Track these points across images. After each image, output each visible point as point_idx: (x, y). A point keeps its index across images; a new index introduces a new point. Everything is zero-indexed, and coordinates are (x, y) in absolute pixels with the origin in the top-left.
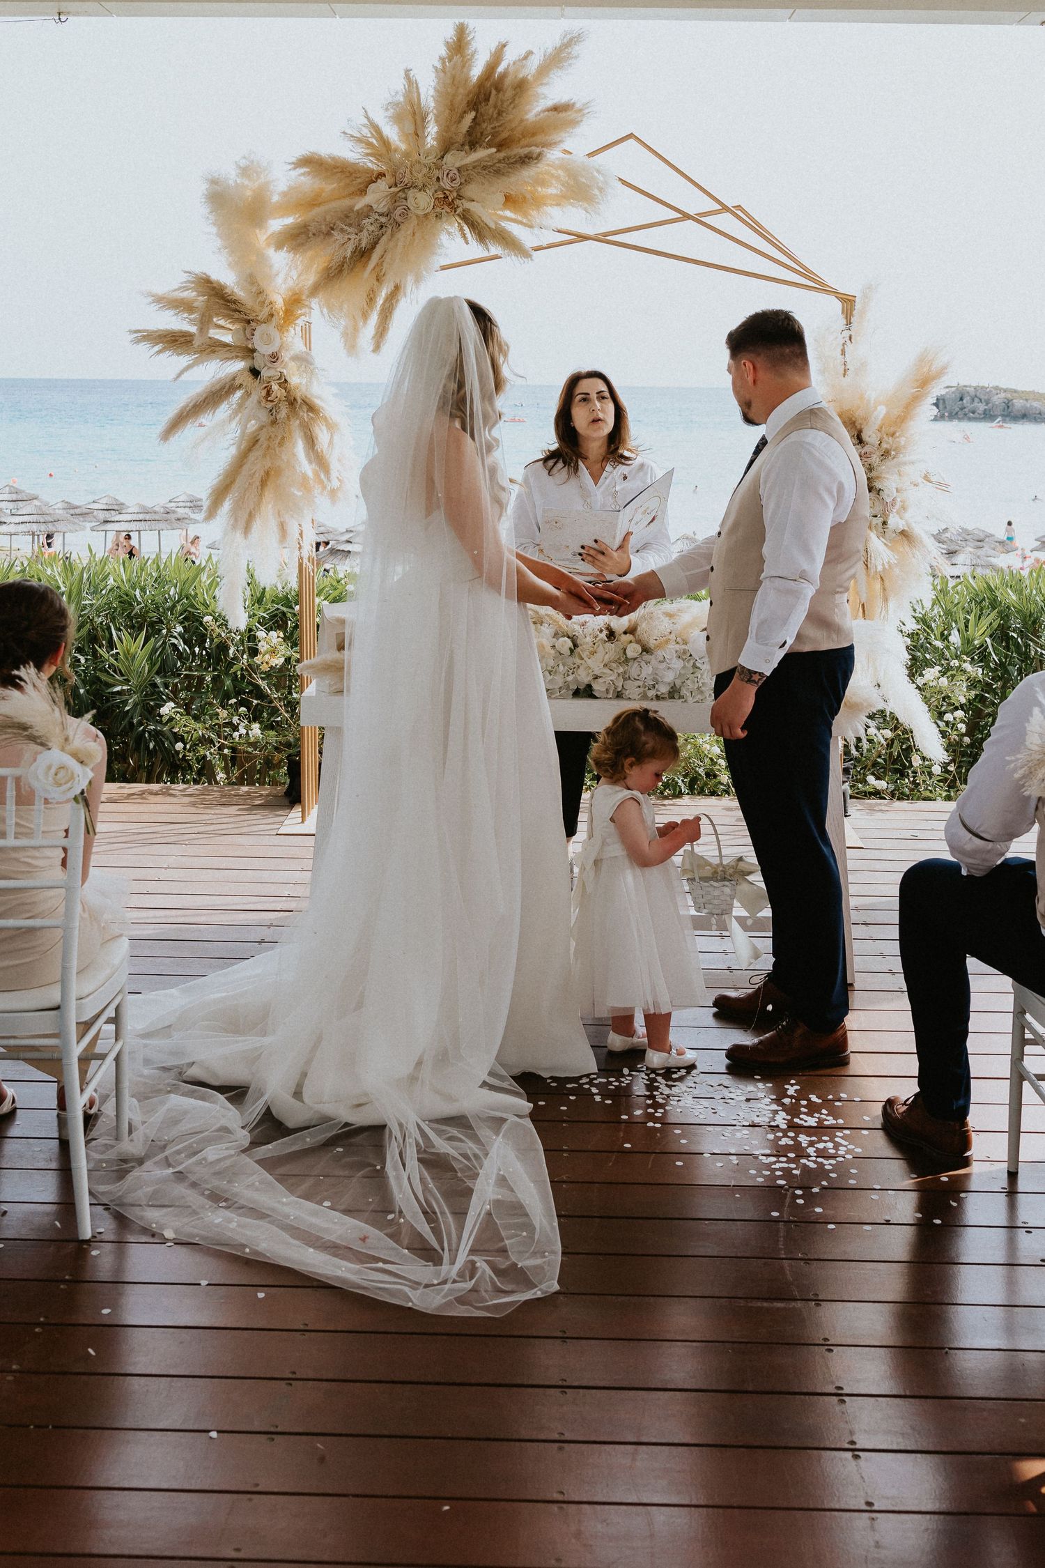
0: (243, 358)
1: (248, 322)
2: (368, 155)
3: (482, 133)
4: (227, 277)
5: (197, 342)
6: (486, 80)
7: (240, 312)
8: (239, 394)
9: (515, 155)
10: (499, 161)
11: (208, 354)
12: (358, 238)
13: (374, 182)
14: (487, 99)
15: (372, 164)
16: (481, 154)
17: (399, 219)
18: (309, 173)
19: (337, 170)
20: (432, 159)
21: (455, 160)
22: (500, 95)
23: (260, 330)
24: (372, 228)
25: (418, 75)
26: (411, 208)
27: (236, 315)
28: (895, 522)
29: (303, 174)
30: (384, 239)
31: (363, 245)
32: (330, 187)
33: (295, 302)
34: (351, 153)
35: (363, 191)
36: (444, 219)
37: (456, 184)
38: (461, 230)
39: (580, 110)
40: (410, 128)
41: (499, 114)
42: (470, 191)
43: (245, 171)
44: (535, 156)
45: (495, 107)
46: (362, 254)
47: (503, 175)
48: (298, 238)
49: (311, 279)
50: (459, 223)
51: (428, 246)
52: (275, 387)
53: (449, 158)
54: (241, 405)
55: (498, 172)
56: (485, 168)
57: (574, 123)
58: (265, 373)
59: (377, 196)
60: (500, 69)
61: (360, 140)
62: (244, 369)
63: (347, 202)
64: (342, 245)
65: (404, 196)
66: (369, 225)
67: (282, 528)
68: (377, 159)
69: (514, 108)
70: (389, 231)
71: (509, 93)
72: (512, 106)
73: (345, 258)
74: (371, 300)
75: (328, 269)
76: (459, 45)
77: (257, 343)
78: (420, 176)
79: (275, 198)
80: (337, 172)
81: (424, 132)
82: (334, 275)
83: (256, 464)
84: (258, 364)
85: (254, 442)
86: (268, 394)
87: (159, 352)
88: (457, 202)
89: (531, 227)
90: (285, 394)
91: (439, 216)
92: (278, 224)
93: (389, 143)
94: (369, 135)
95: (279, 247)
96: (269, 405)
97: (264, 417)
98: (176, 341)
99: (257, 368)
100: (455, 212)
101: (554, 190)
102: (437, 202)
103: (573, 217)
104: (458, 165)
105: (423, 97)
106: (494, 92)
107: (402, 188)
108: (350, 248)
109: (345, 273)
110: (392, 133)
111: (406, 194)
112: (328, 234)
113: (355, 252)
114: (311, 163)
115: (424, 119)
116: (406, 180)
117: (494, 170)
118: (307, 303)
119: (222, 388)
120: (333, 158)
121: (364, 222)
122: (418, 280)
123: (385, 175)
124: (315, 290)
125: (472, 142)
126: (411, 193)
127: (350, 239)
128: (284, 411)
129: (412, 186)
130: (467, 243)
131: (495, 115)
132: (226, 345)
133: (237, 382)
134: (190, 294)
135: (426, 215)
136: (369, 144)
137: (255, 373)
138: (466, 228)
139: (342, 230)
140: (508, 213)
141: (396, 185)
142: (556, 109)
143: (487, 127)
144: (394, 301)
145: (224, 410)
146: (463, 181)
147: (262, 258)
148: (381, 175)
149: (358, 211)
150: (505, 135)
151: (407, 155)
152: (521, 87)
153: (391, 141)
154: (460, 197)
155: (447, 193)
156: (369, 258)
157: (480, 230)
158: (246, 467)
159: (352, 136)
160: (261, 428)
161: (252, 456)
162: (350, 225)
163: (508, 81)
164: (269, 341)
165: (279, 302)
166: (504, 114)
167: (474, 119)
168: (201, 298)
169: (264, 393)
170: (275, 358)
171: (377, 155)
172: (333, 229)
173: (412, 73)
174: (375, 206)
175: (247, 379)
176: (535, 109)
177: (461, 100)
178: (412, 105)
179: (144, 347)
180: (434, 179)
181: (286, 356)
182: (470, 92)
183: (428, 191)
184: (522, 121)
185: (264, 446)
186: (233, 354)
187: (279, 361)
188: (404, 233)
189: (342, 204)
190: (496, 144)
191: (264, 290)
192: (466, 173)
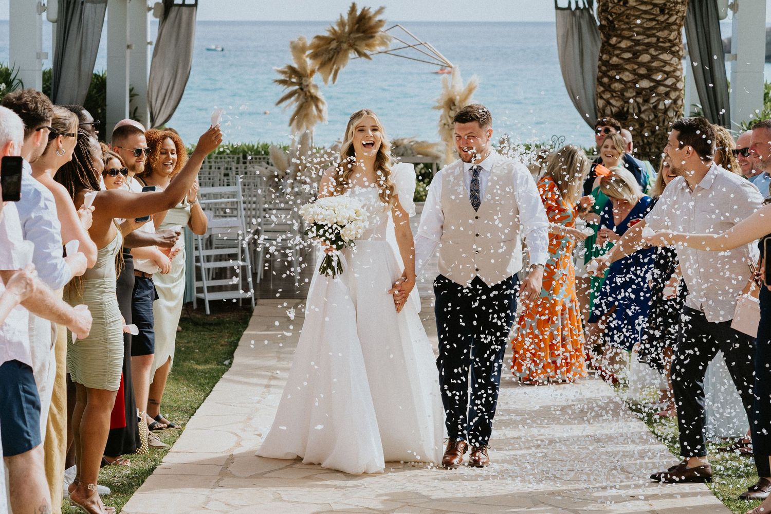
0: (299, 86)
1: (301, 77)
2: (331, 34)
4: (295, 66)
5: (289, 82)
6: (361, 15)
7: (299, 74)
8: (296, 95)
9: (368, 35)
10: (364, 37)
11: (290, 85)
12: (329, 55)
13: (332, 41)
14: (361, 20)
15: (332, 36)
16: (360, 35)
17: (339, 51)
18: (317, 40)
19: (324, 39)
20: (347, 35)
22: (365, 19)
23: (304, 79)
25: (343, 15)
26: (342, 48)
30: (335, 55)
31: (330, 57)
32: (322, 43)
33: (313, 72)
34: (327, 34)
35: (330, 44)
36: (350, 50)
37: (353, 42)
38: (355, 53)
40: (341, 27)
42: (356, 43)
43: (300, 39)
45: (363, 23)
46: (330, 60)
48: (314, 56)
49: (317, 66)
51: (346, 57)
52: (308, 94)
53: (352, 35)
54: (298, 98)
55: (364, 40)
57: (381, 26)
58: (305, 89)
59: (334, 45)
60: (365, 13)
61: (330, 31)
62: (299, 88)
64: (325, 57)
66: (332, 52)
69: (368, 22)
70: (337, 54)
73: (326, 61)
74: (332, 70)
75: (321, 64)
76: (353, 8)
77: (303, 82)
78: (344, 39)
79: (308, 46)
81: (345, 28)
82: (323, 65)
83: (303, 113)
84: (303, 87)
85: (301, 107)
87: (279, 85)
88: (354, 46)
89: (372, 52)
91: (348, 49)
92: (308, 52)
93: (336, 31)
94: (331, 29)
95: (310, 58)
96: (305, 98)
97: (304, 100)
98: (283, 82)
100: (353, 48)
101: (378, 43)
102: (349, 46)
103: (382, 48)
104: (353, 37)
105: (345, 20)
106: (363, 19)
107: (340, 42)
108: (327, 58)
109: (325, 65)
110: (336, 28)
111: (341, 44)
112: (322, 55)
114: (318, 37)
115: (345, 25)
117: (362, 39)
118: (316, 72)
119: (293, 93)
120: (323, 36)
122: (344, 66)
124: (317, 69)
125: (358, 31)
127: (327, 56)
128: (310, 99)
129: (342, 42)
130: (356, 57)
131: (363, 25)
132: (295, 82)
133: (297, 91)
134: (286, 70)
137: (302, 89)
139: (325, 54)
140: (366, 49)
141: (338, 42)
142: (378, 22)
143: (361, 28)
144: (338, 70)
145: (293, 99)
146: (355, 41)
147: (305, 61)
148: (334, 39)
149: (329, 49)
150: (366, 30)
151: (341, 34)
152: (370, 18)
155: (351, 44)
157: (360, 54)
158: (300, 113)
159: (327, 30)
160: (303, 103)
161: (300, 110)
162: (327, 52)
163: (367, 16)
164: (305, 80)
165: (309, 72)
166: (365, 24)
167: (358, 26)
168: (289, 71)
169: (304, 94)
170: (307, 86)
171: (333, 34)
172: (323, 53)
173: (341, 14)
174: (333, 48)
175: (300, 91)
176: (373, 22)
177: (355, 22)
178: (342, 22)
180: (348, 40)
181: (311, 85)
182: (357, 19)
183: (346, 43)
184: (370, 25)
185: (304, 108)
186: (296, 84)
187: (309, 86)
188: (340, 55)
189: (325, 47)
190: (364, 32)
191: (304, 69)
192: (356, 39)
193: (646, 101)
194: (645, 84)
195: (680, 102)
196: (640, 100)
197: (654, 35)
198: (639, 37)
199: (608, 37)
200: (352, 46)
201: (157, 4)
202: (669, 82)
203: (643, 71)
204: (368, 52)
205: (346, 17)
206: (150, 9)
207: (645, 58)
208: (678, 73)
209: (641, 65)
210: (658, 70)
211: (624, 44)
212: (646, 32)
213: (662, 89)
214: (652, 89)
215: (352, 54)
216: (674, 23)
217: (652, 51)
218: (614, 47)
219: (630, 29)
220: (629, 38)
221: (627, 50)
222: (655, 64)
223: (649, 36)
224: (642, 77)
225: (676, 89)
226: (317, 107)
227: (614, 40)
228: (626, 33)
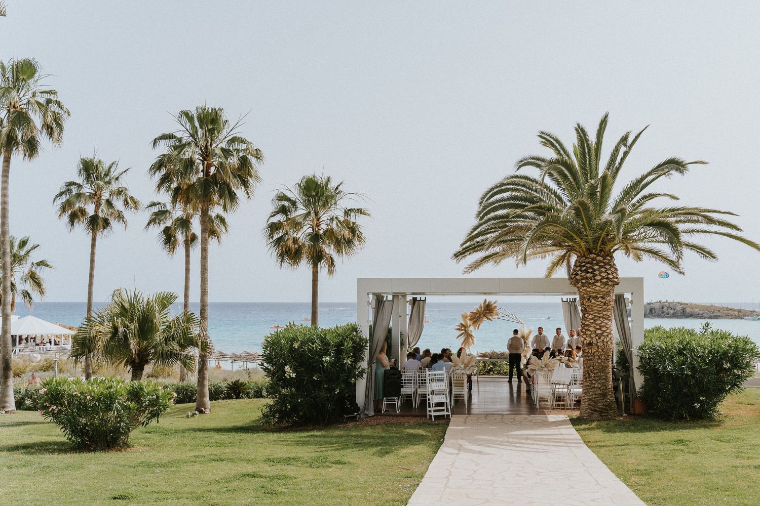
4: (463, 323)
5: (461, 329)
6: (488, 304)
11: (461, 331)
14: (488, 306)
17: (480, 318)
20: (483, 312)
23: (467, 328)
26: (481, 316)
27: (464, 327)
28: (528, 346)
29: (471, 314)
33: (470, 325)
34: (475, 311)
40: (481, 309)
42: (486, 315)
43: (465, 313)
44: (493, 311)
46: (476, 321)
48: (471, 320)
49: (471, 323)
51: (482, 320)
54: (465, 335)
57: (496, 308)
58: (467, 332)
59: (478, 315)
60: (490, 302)
66: (477, 318)
74: (477, 325)
76: (485, 300)
77: (466, 330)
79: (468, 316)
80: (474, 313)
82: (474, 323)
83: (466, 341)
85: (466, 339)
87: (457, 330)
90: (469, 334)
92: (468, 318)
95: (468, 320)
97: (467, 336)
98: (459, 329)
103: (495, 317)
107: (480, 314)
110: (479, 309)
112: (473, 319)
114: (472, 312)
117: (489, 313)
122: (482, 323)
125: (487, 310)
128: (469, 336)
131: (489, 308)
132: (463, 330)
134: (460, 325)
145: (463, 336)
147: (467, 322)
148: (478, 313)
151: (480, 311)
152: (491, 305)
157: (488, 319)
171: (478, 311)
175: (465, 333)
176: (492, 307)
179: (455, 330)
180: (483, 314)
181: (469, 331)
182: (486, 305)
189: (474, 316)
190: (489, 310)
191: (467, 325)
192: (486, 313)
193: (599, 338)
194: (599, 332)
195: (612, 339)
196: (597, 338)
197: (602, 313)
198: (596, 314)
199: (584, 314)
200: (484, 316)
201: (410, 300)
202: (608, 331)
203: (598, 327)
204: (491, 318)
205: (482, 305)
206: (408, 302)
207: (599, 322)
208: (611, 328)
209: (597, 324)
210: (604, 326)
211: (591, 317)
212: (599, 312)
213: (605, 334)
214: (602, 334)
215: (485, 319)
216: (609, 309)
217: (601, 319)
218: (586, 318)
219: (593, 311)
220: (592, 314)
221: (592, 319)
222: (603, 324)
223: (600, 314)
224: (598, 329)
225: (611, 334)
226: (472, 339)
227: (586, 315)
228: (591, 313)
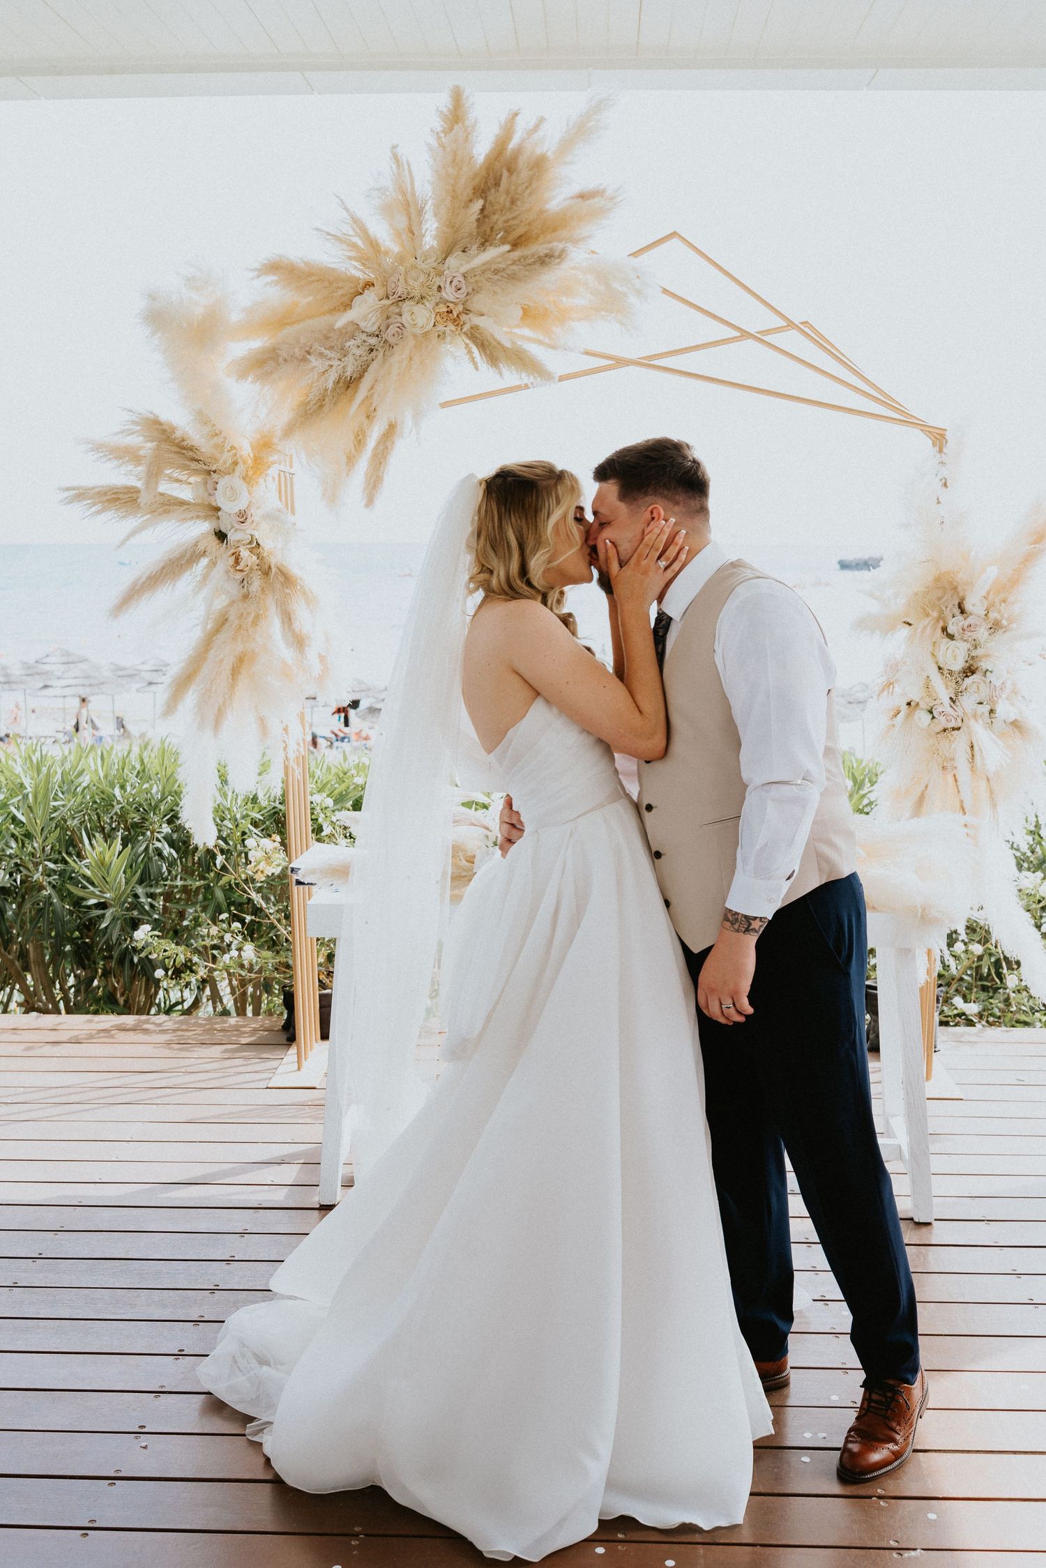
0: (206, 518)
1: (209, 473)
2: (350, 258)
3: (492, 228)
4: (179, 418)
5: (144, 499)
6: (496, 159)
7: (198, 461)
8: (204, 561)
9: (533, 255)
10: (514, 263)
11: (159, 515)
12: (342, 365)
13: (361, 294)
14: (497, 184)
15: (357, 272)
16: (492, 253)
17: (392, 340)
18: (277, 283)
19: (313, 278)
20: (432, 262)
21: (457, 264)
22: (514, 178)
23: (223, 482)
24: (358, 352)
26: (406, 325)
27: (194, 465)
29: (267, 284)
30: (374, 365)
31: (348, 374)
32: (305, 300)
33: (265, 447)
34: (333, 257)
35: (347, 306)
36: (448, 339)
37: (461, 295)
38: (470, 352)
39: (612, 199)
40: (402, 222)
41: (513, 202)
42: (478, 302)
43: (195, 283)
44: (557, 254)
45: (508, 193)
46: (349, 384)
47: (519, 280)
48: (265, 365)
49: (285, 414)
50: (467, 345)
52: (245, 553)
53: (451, 261)
54: (205, 578)
55: (513, 277)
56: (496, 272)
58: (232, 536)
59: (365, 311)
60: (512, 145)
61: (340, 239)
62: (208, 533)
63: (326, 320)
64: (321, 374)
65: (397, 310)
66: (355, 348)
67: (262, 721)
68: (364, 265)
69: (530, 194)
70: (380, 355)
71: (524, 174)
72: (528, 191)
73: (326, 390)
74: (360, 441)
75: (305, 404)
76: (456, 115)
77: (220, 500)
78: (417, 284)
79: (235, 317)
80: (313, 282)
81: (421, 228)
82: (313, 411)
84: (224, 526)
85: (222, 622)
86: (237, 561)
87: (99, 512)
88: (464, 317)
89: (553, 347)
90: (258, 562)
92: (241, 348)
93: (377, 244)
94: (351, 233)
95: (242, 375)
96: (239, 576)
97: (234, 590)
98: (118, 499)
99: (224, 530)
100: (461, 329)
101: (581, 300)
102: (438, 318)
104: (463, 270)
105: (417, 184)
106: (505, 174)
107: (395, 301)
108: (332, 377)
109: (326, 409)
110: (382, 232)
111: (401, 308)
112: (304, 360)
113: (338, 382)
114: (280, 269)
115: (420, 212)
116: (400, 290)
117: (508, 275)
118: (279, 448)
119: (182, 556)
120: (306, 264)
121: (348, 344)
122: (418, 417)
123: (373, 285)
124: (289, 431)
125: (482, 235)
126: (406, 306)
127: (331, 366)
128: (256, 584)
129: (407, 298)
130: (477, 369)
131: (508, 205)
132: (182, 503)
133: (201, 547)
134: (135, 440)
135: (426, 334)
136: (354, 246)
137: (221, 536)
138: (475, 350)
139: (321, 355)
140: (527, 332)
141: (388, 297)
142: (583, 196)
143: (498, 219)
144: (389, 444)
145: (187, 581)
146: (470, 290)
148: (368, 285)
149: (340, 330)
150: (520, 231)
151: (401, 259)
152: (539, 165)
153: (380, 241)
154: (467, 311)
155: (451, 306)
156: (357, 388)
157: (493, 352)
158: (212, 653)
159: (328, 234)
160: (232, 603)
161: (221, 637)
162: (331, 348)
163: (522, 162)
164: (234, 495)
165: (246, 449)
166: (519, 203)
167: (482, 210)
168: (149, 445)
169: (232, 560)
170: (243, 517)
171: (363, 260)
172: (309, 353)
173: (399, 151)
174: (363, 325)
175: (214, 541)
176: (556, 198)
177: (466, 192)
178: (404, 194)
179: (78, 509)
180: (435, 288)
181: (256, 514)
182: (476, 175)
183: (427, 304)
184: (542, 212)
185: (234, 625)
186: (193, 514)
187: (249, 521)
188: (398, 358)
189: (320, 322)
190: (510, 239)
191: (223, 432)
192: (473, 282)
200: (454, 316)
204: (531, 341)
205: (425, 183)
215: (456, 359)
226: (288, 618)
